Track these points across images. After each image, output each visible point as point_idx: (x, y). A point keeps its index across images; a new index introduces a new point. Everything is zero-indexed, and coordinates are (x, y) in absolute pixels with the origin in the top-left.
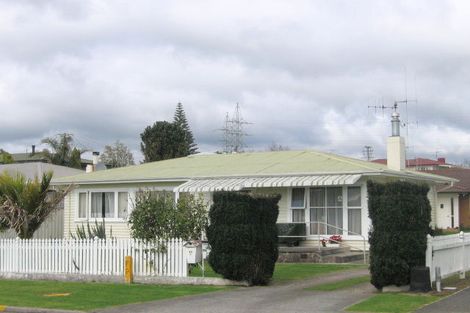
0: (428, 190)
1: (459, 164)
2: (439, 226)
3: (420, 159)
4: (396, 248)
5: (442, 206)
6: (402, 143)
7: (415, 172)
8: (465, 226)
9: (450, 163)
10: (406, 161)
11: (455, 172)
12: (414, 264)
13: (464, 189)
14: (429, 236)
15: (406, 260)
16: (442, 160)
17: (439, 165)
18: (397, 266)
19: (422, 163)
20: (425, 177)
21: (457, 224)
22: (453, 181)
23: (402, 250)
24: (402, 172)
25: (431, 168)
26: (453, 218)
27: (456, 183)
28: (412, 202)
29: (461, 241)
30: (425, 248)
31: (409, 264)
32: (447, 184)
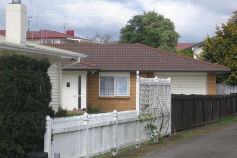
0: (48, 65)
1: (90, 37)
2: (64, 108)
3: (45, 31)
4: (10, 131)
5: (68, 85)
6: (24, 11)
7: (37, 45)
8: (93, 107)
9: (79, 37)
10: (28, 33)
11: (85, 46)
12: (31, 150)
13: (93, 66)
14: (48, 118)
15: (22, 145)
16: (71, 33)
17: (67, 38)
18: (11, 151)
19: (48, 36)
20: (49, 52)
21: (84, 105)
22: (80, 56)
23: (17, 133)
24: (23, 45)
25: (59, 42)
26: (80, 98)
27: (83, 59)
28: (29, 78)
29: (85, 123)
30: (44, 131)
31: (25, 150)
32: (73, 60)
